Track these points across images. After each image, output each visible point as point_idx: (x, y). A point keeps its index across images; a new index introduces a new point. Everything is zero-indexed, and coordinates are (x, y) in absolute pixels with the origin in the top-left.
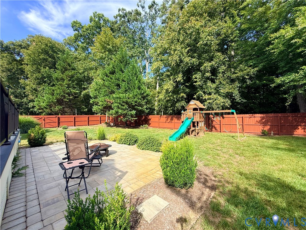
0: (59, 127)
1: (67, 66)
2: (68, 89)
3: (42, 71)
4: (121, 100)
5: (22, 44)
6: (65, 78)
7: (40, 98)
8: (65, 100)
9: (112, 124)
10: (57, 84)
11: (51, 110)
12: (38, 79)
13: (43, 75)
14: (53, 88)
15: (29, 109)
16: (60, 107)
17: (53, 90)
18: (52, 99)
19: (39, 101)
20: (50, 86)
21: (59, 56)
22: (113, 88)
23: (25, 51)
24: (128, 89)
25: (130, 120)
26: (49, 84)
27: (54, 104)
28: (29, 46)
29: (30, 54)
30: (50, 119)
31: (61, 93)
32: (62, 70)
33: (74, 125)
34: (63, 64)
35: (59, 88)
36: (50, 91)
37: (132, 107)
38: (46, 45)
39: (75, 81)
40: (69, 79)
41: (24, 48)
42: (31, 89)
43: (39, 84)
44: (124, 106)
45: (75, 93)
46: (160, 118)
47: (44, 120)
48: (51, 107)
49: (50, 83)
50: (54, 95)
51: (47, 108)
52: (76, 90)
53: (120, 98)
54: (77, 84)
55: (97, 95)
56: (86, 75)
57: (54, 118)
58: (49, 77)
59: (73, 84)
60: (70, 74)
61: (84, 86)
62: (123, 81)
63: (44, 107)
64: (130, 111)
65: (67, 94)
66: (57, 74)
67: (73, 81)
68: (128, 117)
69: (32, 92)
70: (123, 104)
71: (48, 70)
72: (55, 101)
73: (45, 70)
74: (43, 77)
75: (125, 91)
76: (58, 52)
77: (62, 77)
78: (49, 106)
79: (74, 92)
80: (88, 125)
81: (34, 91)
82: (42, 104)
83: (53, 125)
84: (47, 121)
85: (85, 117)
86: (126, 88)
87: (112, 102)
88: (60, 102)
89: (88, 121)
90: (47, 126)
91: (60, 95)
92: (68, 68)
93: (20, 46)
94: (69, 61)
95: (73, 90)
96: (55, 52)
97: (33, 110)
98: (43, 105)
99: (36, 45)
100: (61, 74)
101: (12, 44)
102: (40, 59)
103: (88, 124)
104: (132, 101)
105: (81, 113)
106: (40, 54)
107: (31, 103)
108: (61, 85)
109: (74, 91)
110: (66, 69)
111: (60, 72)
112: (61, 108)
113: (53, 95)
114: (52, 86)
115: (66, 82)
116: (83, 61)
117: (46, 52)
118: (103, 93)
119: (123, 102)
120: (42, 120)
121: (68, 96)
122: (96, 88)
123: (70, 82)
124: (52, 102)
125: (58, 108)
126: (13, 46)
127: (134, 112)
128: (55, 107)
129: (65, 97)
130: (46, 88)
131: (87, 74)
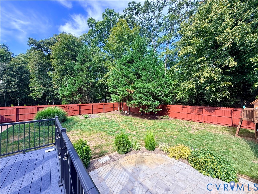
0: (80, 115)
1: (85, 57)
2: (87, 79)
3: (66, 63)
4: (145, 90)
5: (50, 41)
6: (84, 69)
7: (63, 88)
8: (85, 89)
9: (126, 112)
10: (77, 75)
11: (73, 98)
12: (62, 71)
13: (66, 67)
14: (75, 78)
15: (54, 96)
16: (81, 96)
17: (75, 81)
18: (74, 89)
19: (63, 90)
20: (72, 77)
21: (79, 49)
22: (133, 77)
23: (53, 46)
24: (150, 78)
25: (154, 111)
26: (71, 75)
27: (76, 93)
28: (54, 43)
29: (56, 49)
30: (74, 107)
31: (81, 83)
32: (81, 62)
33: (92, 113)
34: (82, 56)
35: (79, 79)
36: (72, 82)
37: (156, 98)
38: (68, 40)
39: (92, 71)
40: (87, 69)
41: (51, 45)
42: (56, 80)
43: (63, 75)
44: (147, 96)
45: (93, 83)
46: (182, 108)
47: (68, 108)
48: (73, 96)
49: (72, 74)
50: (76, 84)
51: (69, 97)
52: (93, 80)
53: (144, 88)
54: (93, 74)
55: (116, 84)
56: (101, 65)
57: (76, 107)
58: (71, 68)
60: (88, 65)
61: (99, 76)
62: (144, 69)
63: (67, 96)
64: (154, 102)
65: (86, 83)
66: (78, 66)
67: (90, 72)
68: (151, 109)
69: (57, 82)
70: (147, 94)
71: (70, 62)
72: (76, 91)
73: (68, 63)
74: (66, 69)
75: (147, 80)
76: (78, 46)
77: (81, 68)
78: (71, 95)
79: (92, 82)
80: (104, 112)
81: (59, 81)
82: (65, 93)
83: (75, 113)
84: (71, 109)
85: (100, 105)
86: (148, 77)
87: (133, 92)
88: (80, 91)
89: (104, 108)
90: (71, 114)
91: (80, 85)
92: (87, 59)
93: (48, 43)
94: (87, 53)
95: (91, 79)
96: (75, 46)
97: (57, 97)
98: (67, 94)
99: (61, 41)
100: (80, 66)
101: (42, 42)
102: (64, 53)
103: (104, 111)
104: (156, 91)
105: (96, 101)
106: (64, 49)
107: (56, 91)
108: (81, 75)
110: (85, 61)
111: (80, 63)
113: (74, 84)
114: (73, 77)
115: (85, 72)
116: (98, 53)
117: (68, 47)
118: (122, 82)
119: (147, 92)
120: (67, 108)
121: (87, 86)
122: (115, 78)
123: (89, 72)
124: (74, 91)
125: (78, 96)
126: (43, 44)
127: (157, 103)
128: (76, 96)
129: (84, 86)
130: (68, 78)
131: (102, 65)
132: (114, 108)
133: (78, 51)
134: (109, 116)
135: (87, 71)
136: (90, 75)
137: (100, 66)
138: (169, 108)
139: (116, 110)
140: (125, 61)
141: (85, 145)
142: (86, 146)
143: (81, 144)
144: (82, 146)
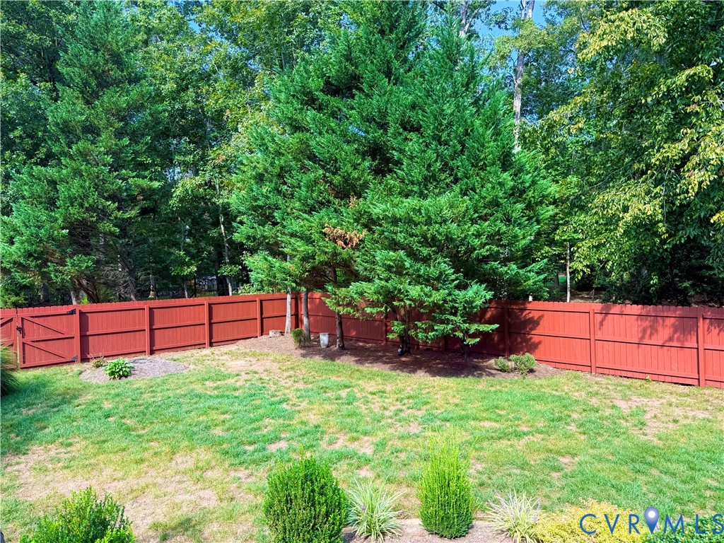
0: (84, 359)
1: (106, 62)
2: (116, 177)
4: (417, 231)
6: (102, 123)
8: (107, 226)
9: (324, 339)
10: (65, 154)
11: (45, 276)
14: (51, 172)
16: (86, 262)
17: (53, 183)
18: (48, 226)
20: (36, 164)
21: (71, 18)
22: (355, 167)
24: (442, 170)
25: (461, 335)
26: (30, 155)
27: (58, 247)
30: (49, 322)
31: (86, 196)
32: (86, 84)
33: (147, 349)
34: (88, 57)
35: (77, 173)
36: (37, 189)
37: (469, 268)
39: (143, 135)
40: (117, 125)
44: (426, 260)
45: (148, 194)
46: (599, 317)
47: (21, 330)
48: (45, 264)
49: (36, 146)
50: (58, 203)
51: (23, 268)
52: (151, 180)
53: (410, 221)
54: (152, 149)
55: (272, 201)
56: (190, 104)
57: (61, 320)
59: (137, 148)
60: (123, 101)
61: (182, 158)
62: (409, 126)
63: (15, 263)
64: (462, 287)
65: (113, 197)
66: (67, 108)
67: (135, 137)
68: (447, 322)
70: (425, 251)
71: (26, 87)
72: (63, 236)
75: (425, 178)
76: (66, 3)
77: (87, 120)
78: (36, 259)
79: (143, 189)
80: (211, 345)
83: (60, 353)
84: (34, 332)
85: (193, 309)
86: (429, 166)
87: (356, 240)
88: (81, 236)
89: (211, 324)
90: (35, 356)
91: (81, 205)
92: (115, 73)
94: (115, 40)
95: (137, 176)
98: (11, 254)
100: (80, 105)
103: (211, 337)
104: (472, 235)
105: (172, 286)
108: (84, 155)
109: (144, 183)
110: (104, 82)
111: (77, 94)
112: (87, 267)
113: (51, 203)
114: (44, 163)
115: (106, 139)
116: (172, 41)
118: (303, 192)
119: (426, 242)
120: (14, 328)
121: (119, 209)
122: (266, 170)
123: (126, 141)
124: (51, 238)
125: (73, 265)
127: (478, 294)
128: (63, 264)
129: (104, 214)
130: (18, 172)
131: (196, 102)
132: (262, 319)
133: (66, 26)
134: (239, 364)
135: (119, 134)
136: (136, 153)
137: (184, 107)
138: (535, 315)
139: (271, 333)
140: (315, 84)
141: (104, 524)
142: (109, 532)
143: (85, 522)
144: (87, 533)
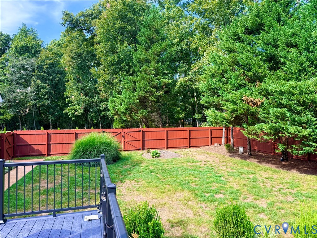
0: (144, 149)
2: (156, 79)
3: (119, 49)
4: (294, 98)
5: (93, 12)
6: (151, 58)
7: (115, 97)
8: (152, 98)
9: (241, 149)
10: (138, 71)
11: (131, 117)
12: (112, 65)
13: (119, 57)
14: (134, 78)
15: (101, 111)
16: (145, 112)
17: (135, 82)
18: (133, 99)
19: (115, 102)
20: (129, 75)
21: (142, 18)
22: (260, 67)
23: (97, 20)
24: (310, 66)
26: (127, 72)
27: (136, 106)
28: (100, 13)
29: (104, 24)
30: (132, 134)
31: (146, 87)
32: (146, 43)
33: (166, 147)
34: (147, 32)
35: (143, 78)
36: (129, 85)
38: (123, 4)
39: (166, 61)
40: (156, 58)
41: (95, 17)
42: (104, 82)
43: (115, 72)
44: (299, 113)
45: (167, 85)
47: (123, 136)
48: (131, 113)
49: (129, 69)
50: (136, 90)
51: (125, 114)
52: (169, 79)
53: (290, 93)
54: (169, 67)
55: (218, 86)
56: (184, 46)
57: (135, 134)
58: (129, 58)
59: (164, 67)
60: (159, 48)
61: (180, 70)
62: (289, 45)
63: (122, 112)
65: (155, 87)
66: (140, 54)
67: (163, 62)
68: (311, 146)
69: (106, 86)
70: (299, 109)
71: (126, 47)
72: (138, 102)
73: (123, 48)
74: (120, 61)
75: (300, 71)
76: (140, 13)
77: (146, 57)
78: (129, 111)
79: (165, 83)
80: (190, 147)
81: (108, 85)
82: (119, 107)
83: (136, 146)
84: (128, 138)
85: (182, 132)
86: (302, 64)
87: (259, 103)
88: (143, 102)
90: (128, 147)
91: (144, 91)
92: (157, 37)
93: (91, 15)
94: (156, 24)
95: (163, 78)
96: (135, 13)
97: (105, 113)
98: (121, 109)
99: (111, 7)
100: (144, 52)
101: (82, 15)
102: (116, 29)
103: (190, 144)
105: (175, 122)
106: (115, 22)
107: (103, 103)
108: (145, 71)
109: (166, 81)
110: (152, 41)
111: (143, 47)
112: (145, 114)
113: (134, 90)
114: (132, 75)
115: (153, 64)
116: (178, 21)
117: (123, 17)
118: (233, 81)
119: (299, 103)
120: (121, 136)
121: (157, 91)
122: (216, 72)
123: (160, 64)
124: (134, 103)
125: (141, 113)
126: (83, 19)
128: (137, 112)
129: (151, 94)
130: (124, 79)
131: (187, 45)
132: (211, 138)
133: (140, 21)
134: (201, 157)
135: (157, 62)
136: (163, 69)
137: (182, 48)
139: (215, 145)
140: (240, 31)
141: (151, 217)
142: (153, 220)
143: (145, 214)
144: (146, 219)
